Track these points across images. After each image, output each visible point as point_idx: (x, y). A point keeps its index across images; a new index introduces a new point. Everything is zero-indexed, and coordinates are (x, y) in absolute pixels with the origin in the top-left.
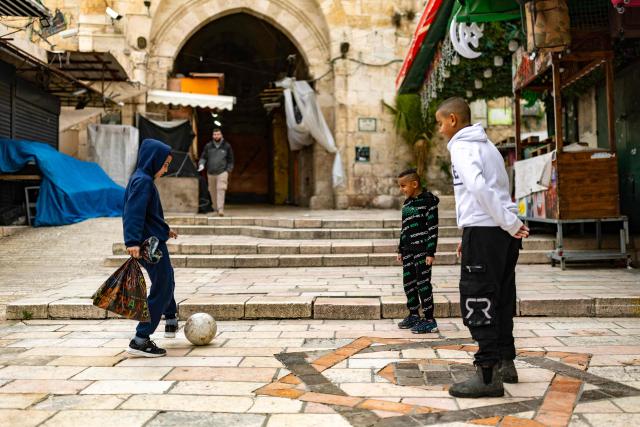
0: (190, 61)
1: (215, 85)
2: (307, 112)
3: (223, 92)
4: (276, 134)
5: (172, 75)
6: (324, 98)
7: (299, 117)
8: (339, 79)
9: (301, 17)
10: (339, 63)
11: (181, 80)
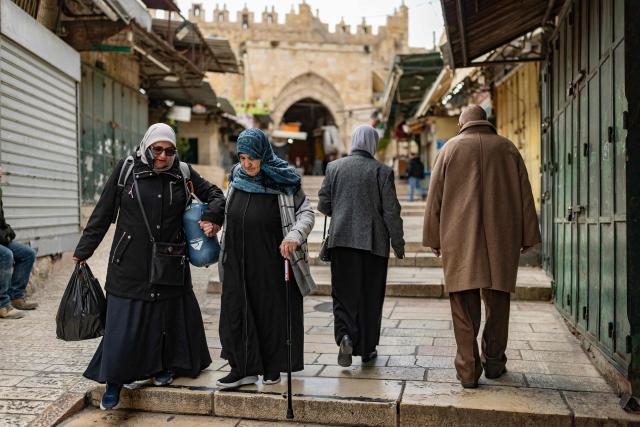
0: (289, 117)
1: (297, 128)
2: (335, 140)
3: (302, 130)
4: (317, 146)
5: (280, 124)
6: (342, 133)
7: (332, 141)
8: (348, 126)
9: (332, 99)
10: (349, 120)
11: (285, 126)
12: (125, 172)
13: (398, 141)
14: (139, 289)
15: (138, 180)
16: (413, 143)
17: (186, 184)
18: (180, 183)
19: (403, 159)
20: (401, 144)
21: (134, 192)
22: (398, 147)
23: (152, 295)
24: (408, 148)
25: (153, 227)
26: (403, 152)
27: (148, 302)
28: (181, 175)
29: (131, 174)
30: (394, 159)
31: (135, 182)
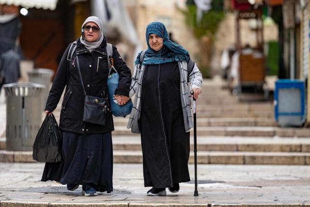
2: (115, 12)
7: (109, 16)
12: (71, 51)
13: (238, 19)
14: (75, 126)
15: (78, 55)
16: (269, 22)
17: (109, 60)
18: (105, 58)
19: (247, 52)
20: (243, 23)
21: (75, 63)
22: (238, 29)
23: (83, 130)
24: (258, 30)
25: (86, 85)
26: (249, 38)
27: (80, 134)
28: (106, 53)
29: (75, 52)
30: (231, 53)
31: (77, 57)
